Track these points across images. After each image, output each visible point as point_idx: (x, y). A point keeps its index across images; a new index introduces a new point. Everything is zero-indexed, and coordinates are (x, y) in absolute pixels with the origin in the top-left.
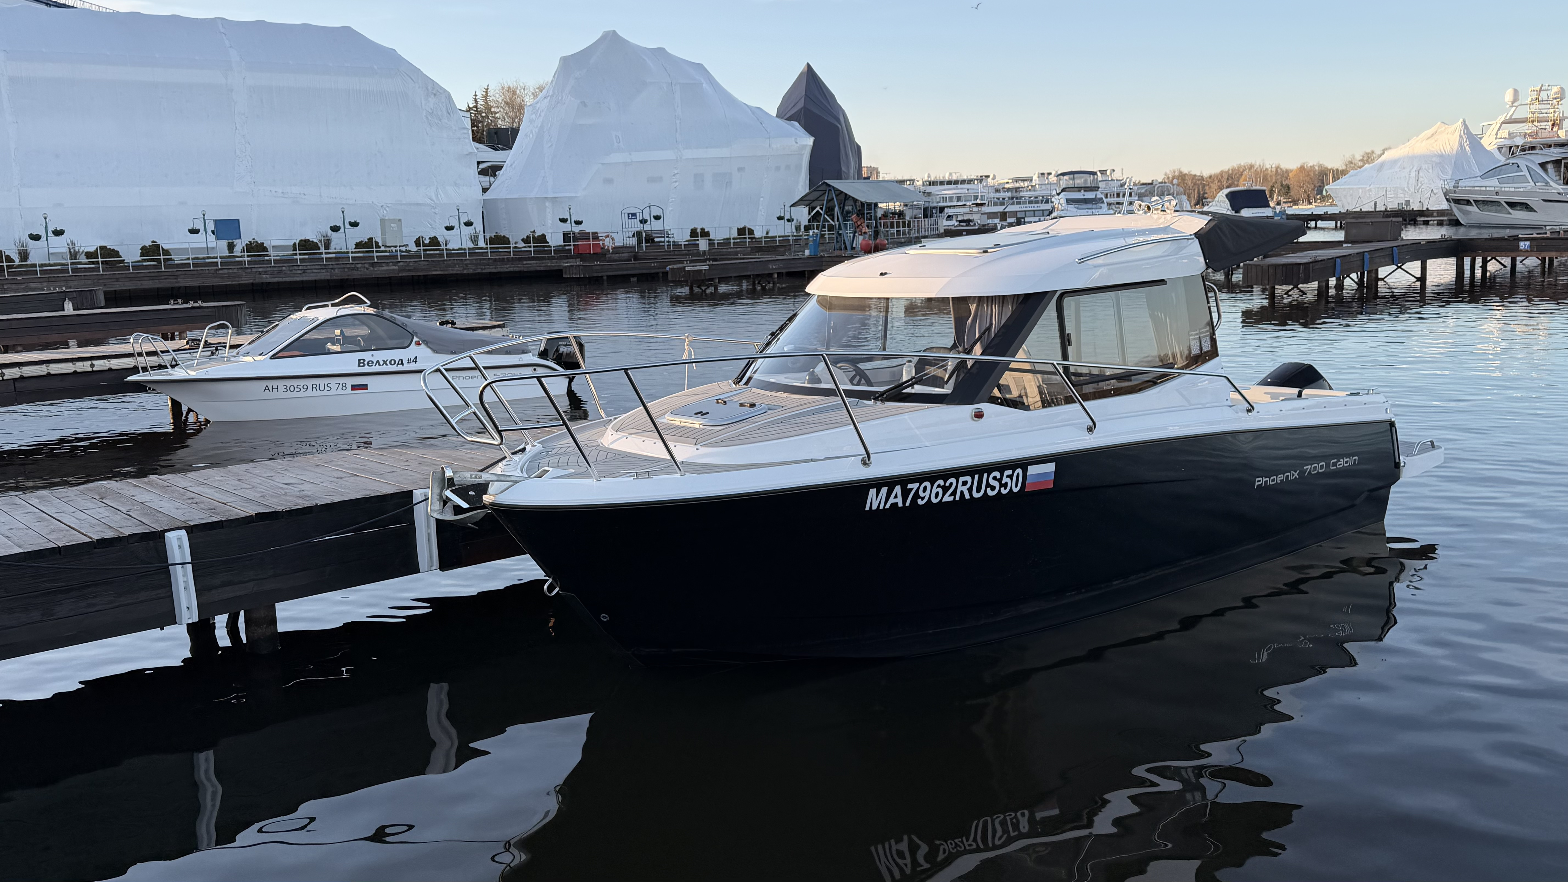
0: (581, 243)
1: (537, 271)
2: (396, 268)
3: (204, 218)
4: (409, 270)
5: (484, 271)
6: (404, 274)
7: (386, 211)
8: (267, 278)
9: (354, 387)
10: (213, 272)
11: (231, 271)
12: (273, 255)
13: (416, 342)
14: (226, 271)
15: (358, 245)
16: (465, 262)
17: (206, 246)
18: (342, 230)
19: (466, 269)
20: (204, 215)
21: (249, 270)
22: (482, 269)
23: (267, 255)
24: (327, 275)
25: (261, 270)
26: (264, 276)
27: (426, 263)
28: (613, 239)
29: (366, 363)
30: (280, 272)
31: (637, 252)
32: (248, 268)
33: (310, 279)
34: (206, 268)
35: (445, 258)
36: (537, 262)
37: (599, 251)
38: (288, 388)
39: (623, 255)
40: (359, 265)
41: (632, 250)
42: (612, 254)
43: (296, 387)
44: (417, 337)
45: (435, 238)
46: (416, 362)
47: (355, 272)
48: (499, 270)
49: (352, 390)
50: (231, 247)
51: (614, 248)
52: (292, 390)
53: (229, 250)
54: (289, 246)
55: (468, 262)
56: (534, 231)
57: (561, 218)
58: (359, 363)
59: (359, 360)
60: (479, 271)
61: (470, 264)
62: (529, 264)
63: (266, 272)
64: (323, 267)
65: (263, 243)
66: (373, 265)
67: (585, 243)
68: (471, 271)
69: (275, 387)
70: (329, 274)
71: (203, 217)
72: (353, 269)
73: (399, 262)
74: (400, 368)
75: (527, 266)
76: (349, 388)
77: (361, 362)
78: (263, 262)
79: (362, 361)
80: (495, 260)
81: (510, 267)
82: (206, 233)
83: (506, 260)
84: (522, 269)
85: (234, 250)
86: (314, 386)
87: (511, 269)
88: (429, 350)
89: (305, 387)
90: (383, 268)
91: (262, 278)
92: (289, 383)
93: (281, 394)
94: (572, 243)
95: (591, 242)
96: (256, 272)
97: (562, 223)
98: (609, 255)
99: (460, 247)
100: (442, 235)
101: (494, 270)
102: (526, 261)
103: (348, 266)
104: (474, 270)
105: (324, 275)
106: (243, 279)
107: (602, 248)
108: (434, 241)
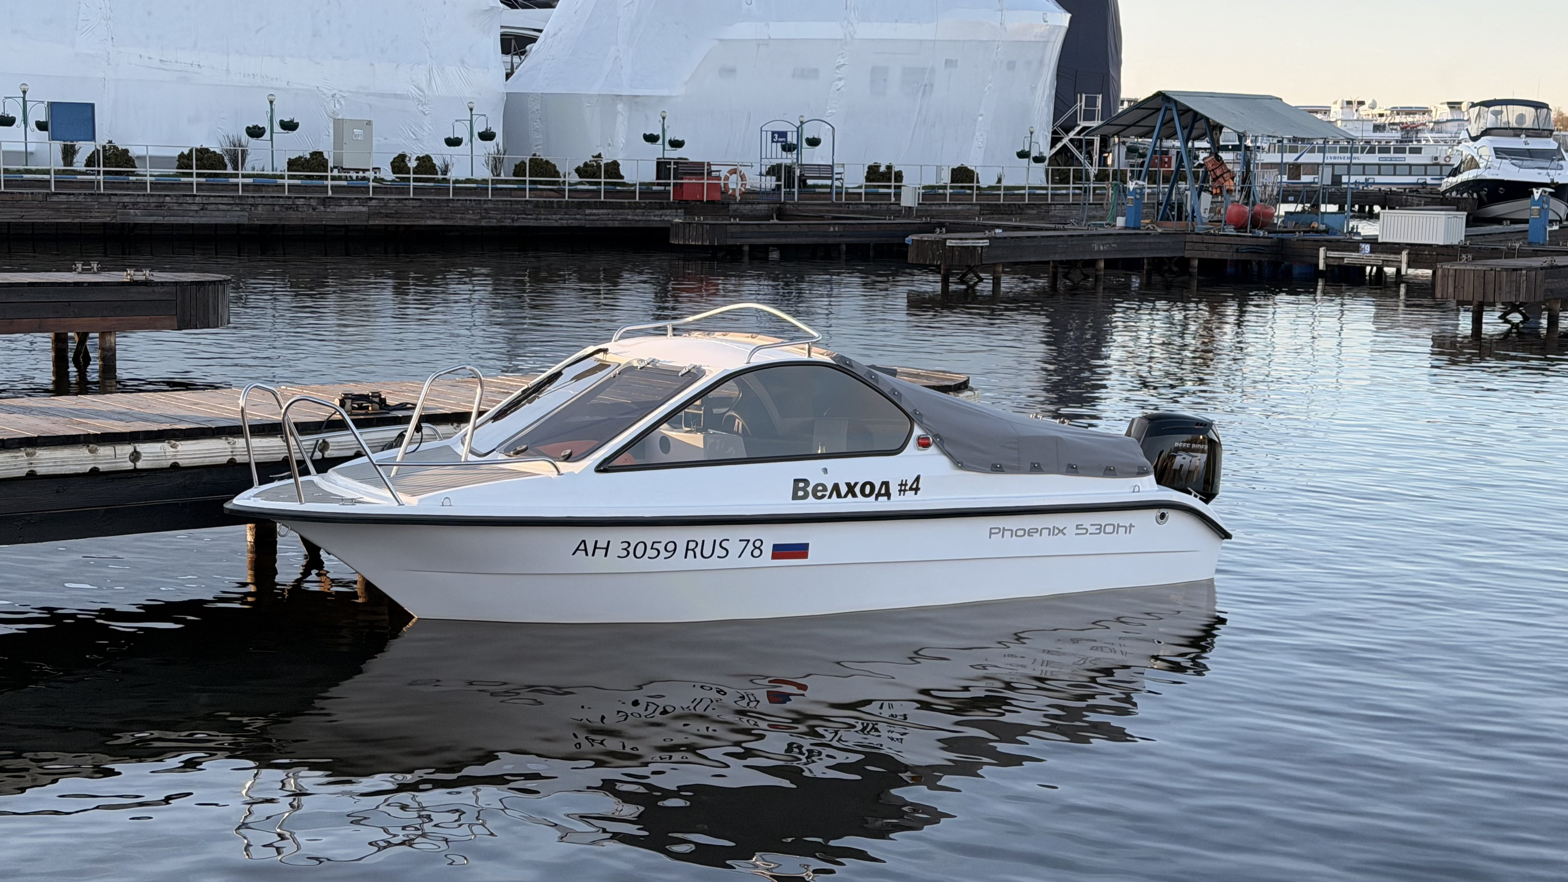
0: (687, 181)
1: (607, 229)
2: (364, 209)
3: (24, 98)
4: (387, 215)
5: (515, 224)
6: (377, 222)
7: (341, 104)
8: (136, 215)
9: (781, 551)
10: (40, 198)
11: (72, 198)
12: (147, 173)
13: (919, 438)
14: (63, 198)
15: (293, 164)
16: (485, 206)
17: (24, 149)
18: (267, 135)
19: (485, 218)
20: (24, 92)
21: (106, 200)
22: (513, 220)
23: (133, 174)
24: (244, 216)
25: (126, 200)
26: (132, 211)
27: (418, 204)
28: (743, 177)
29: (810, 489)
30: (160, 206)
31: (784, 203)
32: (103, 194)
33: (213, 221)
34: (30, 191)
35: (451, 197)
36: (609, 211)
37: (717, 197)
38: (631, 549)
39: (759, 207)
40: (300, 202)
41: (775, 198)
42: (740, 203)
43: (649, 547)
44: (921, 426)
45: (427, 158)
46: (917, 490)
47: (292, 214)
48: (543, 223)
49: (774, 557)
50: (69, 153)
51: (744, 193)
52: (639, 553)
53: (64, 158)
54: (173, 158)
55: (490, 205)
56: (599, 156)
57: (648, 133)
58: (796, 489)
59: (797, 481)
60: (508, 223)
61: (495, 209)
62: (594, 215)
63: (134, 204)
64: (237, 201)
65: (126, 151)
66: (325, 201)
67: (694, 181)
68: (494, 223)
69: (602, 544)
70: (247, 214)
71: (22, 95)
72: (289, 207)
73: (371, 199)
74: (882, 505)
75: (592, 217)
76: (768, 550)
77: (800, 487)
78: (128, 185)
79: (801, 485)
80: (537, 205)
81: (562, 219)
82: (26, 127)
83: (555, 206)
84: (582, 223)
85: (75, 160)
86: (692, 545)
87: (564, 223)
88: (945, 461)
89: (671, 547)
90: (342, 209)
91: (128, 214)
92: (635, 535)
93: (611, 563)
94: (672, 181)
95: (705, 181)
96: (118, 203)
97: (648, 144)
98: (736, 206)
99: (470, 177)
100: (440, 154)
101: (533, 223)
102: (590, 208)
103: (281, 202)
104: (499, 221)
105: (236, 216)
106: (93, 214)
107: (722, 193)
108: (426, 164)
